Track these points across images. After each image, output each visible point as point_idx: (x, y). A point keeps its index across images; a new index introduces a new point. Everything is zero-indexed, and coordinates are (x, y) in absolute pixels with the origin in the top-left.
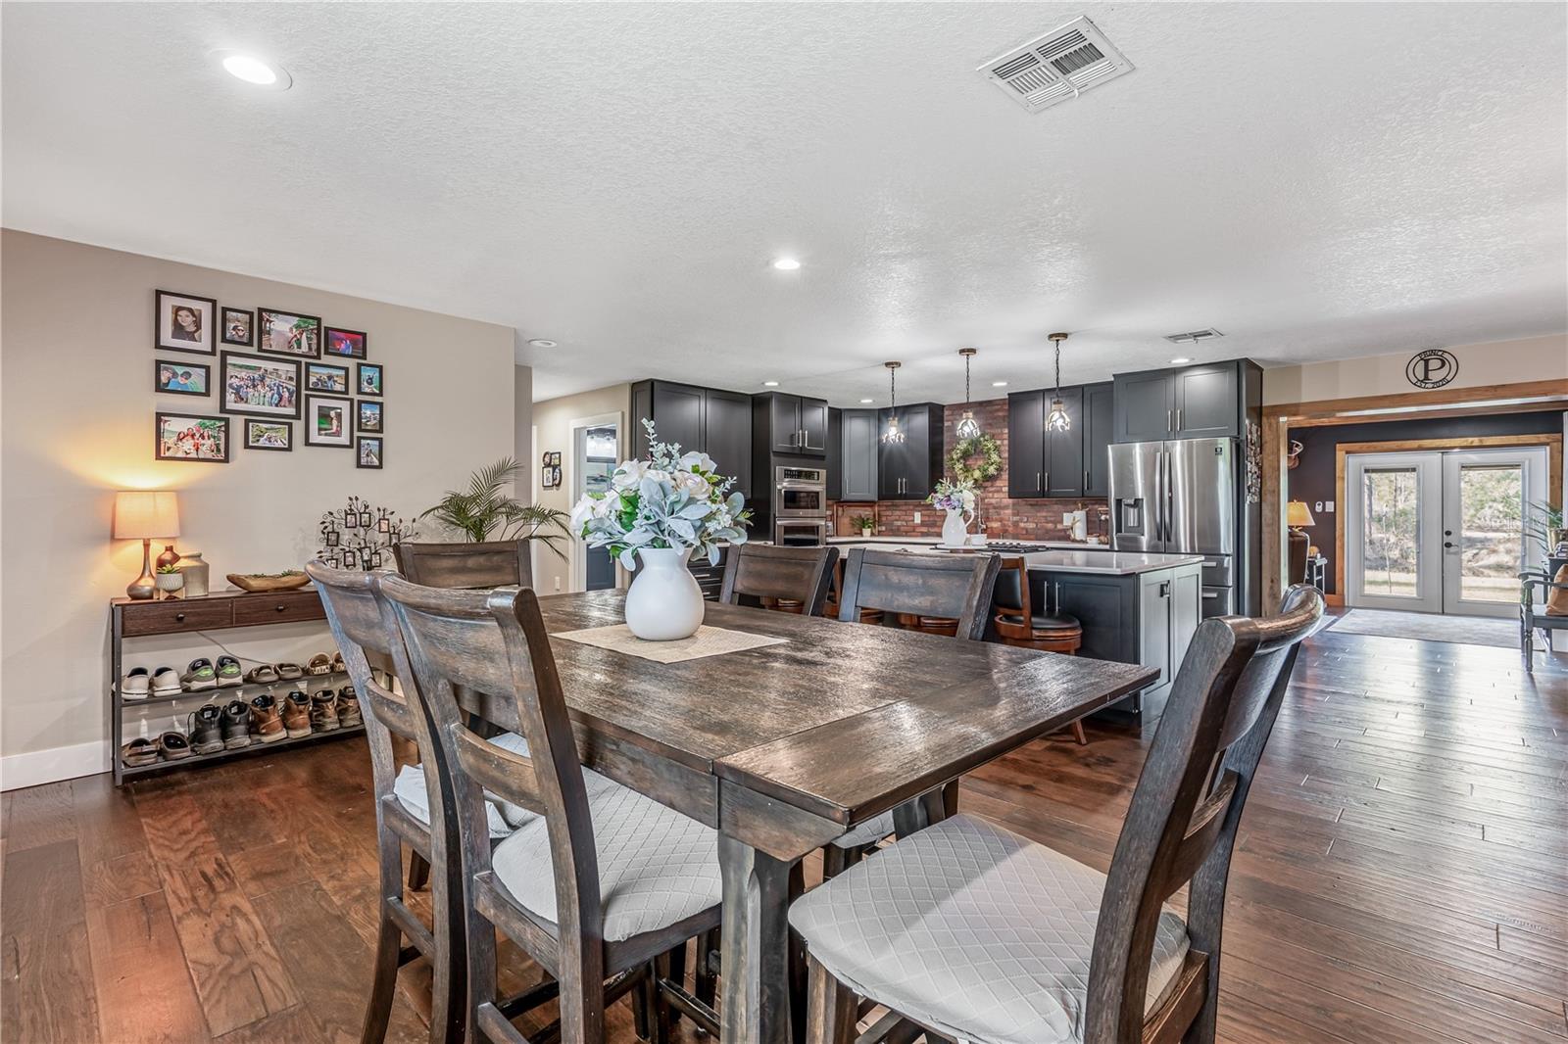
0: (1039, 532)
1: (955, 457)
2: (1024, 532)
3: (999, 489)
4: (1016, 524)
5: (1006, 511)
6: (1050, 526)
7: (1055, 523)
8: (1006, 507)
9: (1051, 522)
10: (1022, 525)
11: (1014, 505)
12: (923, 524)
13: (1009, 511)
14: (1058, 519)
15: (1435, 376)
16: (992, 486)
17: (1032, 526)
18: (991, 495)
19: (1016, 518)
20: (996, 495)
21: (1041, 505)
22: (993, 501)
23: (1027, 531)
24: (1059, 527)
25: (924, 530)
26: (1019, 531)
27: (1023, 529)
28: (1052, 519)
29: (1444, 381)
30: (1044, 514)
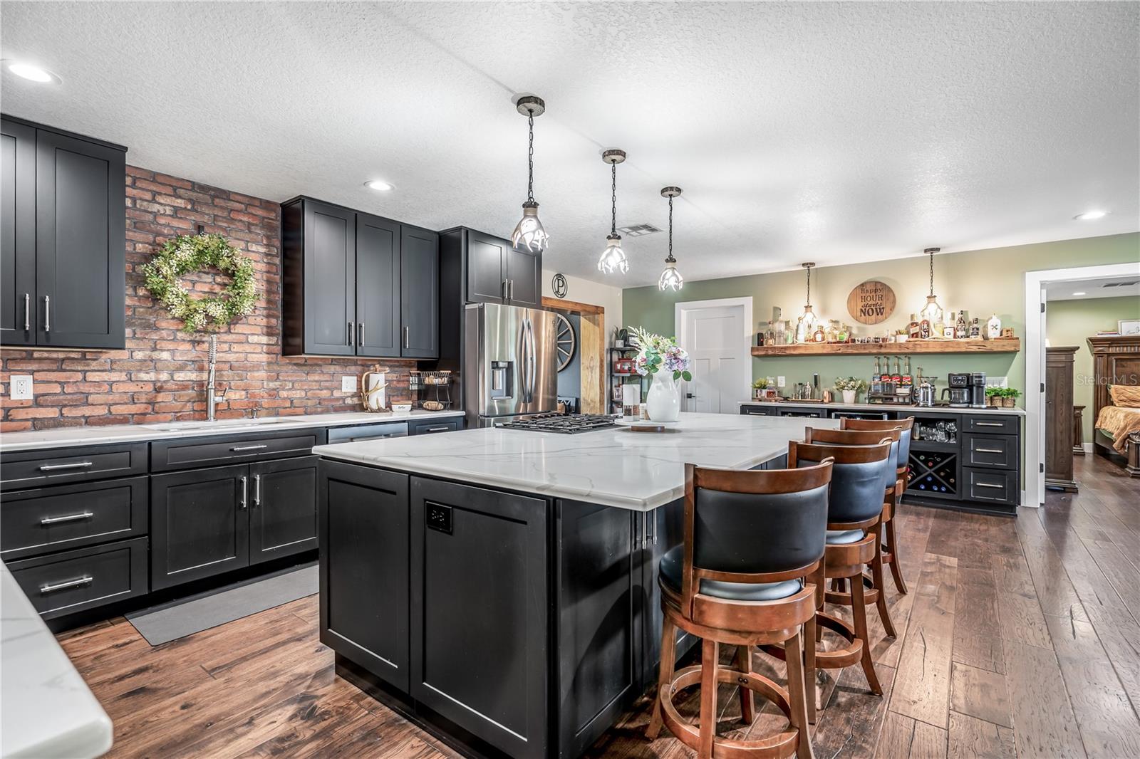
0: (310, 403)
1: (165, 270)
2: (288, 404)
3: (242, 338)
4: (273, 394)
5: (256, 374)
6: (325, 394)
7: (331, 389)
8: (256, 367)
9: (327, 388)
10: (284, 394)
11: (269, 363)
12: (38, 401)
13: (262, 374)
14: (336, 384)
15: (562, 290)
16: (229, 332)
17: (298, 394)
18: (226, 347)
19: (272, 385)
20: (236, 348)
21: (311, 365)
22: (231, 357)
23: (292, 402)
24: (337, 394)
25: (52, 413)
26: (278, 403)
27: (285, 399)
28: (327, 384)
29: (563, 295)
30: (317, 378)
